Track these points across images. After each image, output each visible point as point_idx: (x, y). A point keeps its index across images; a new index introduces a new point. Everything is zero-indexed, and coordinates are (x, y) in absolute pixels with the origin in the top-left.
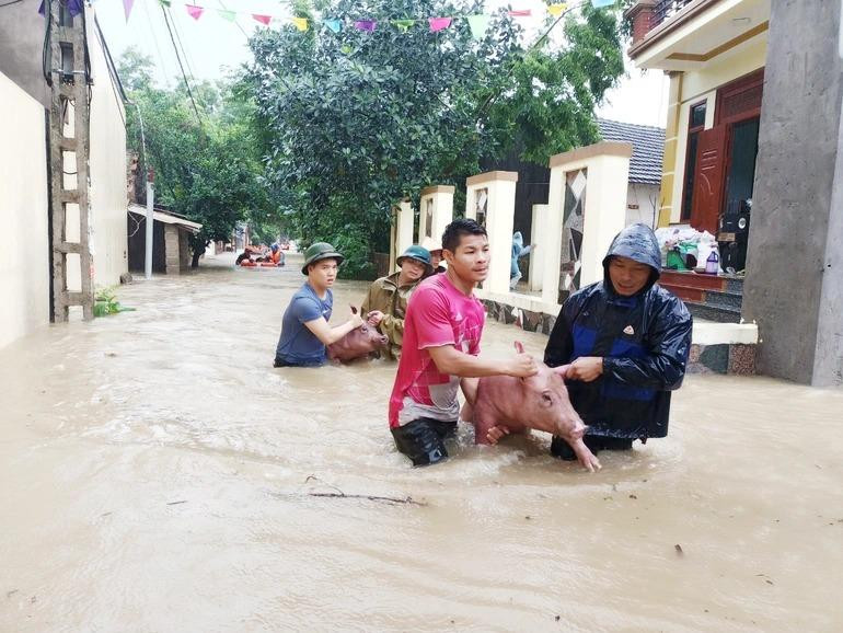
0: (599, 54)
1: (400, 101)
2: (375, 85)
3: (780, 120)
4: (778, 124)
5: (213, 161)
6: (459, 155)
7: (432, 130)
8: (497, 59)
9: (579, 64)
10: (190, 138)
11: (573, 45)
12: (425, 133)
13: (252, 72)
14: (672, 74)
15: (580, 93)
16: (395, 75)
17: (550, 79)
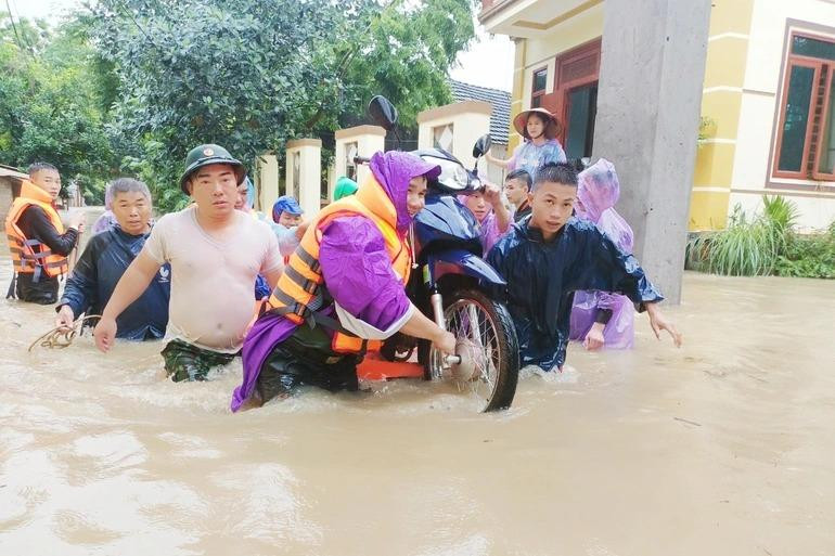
0: (451, 16)
1: (262, 51)
2: (235, 32)
3: (614, 85)
4: (612, 88)
5: (46, 108)
6: (320, 109)
7: (295, 82)
8: (355, 14)
9: (433, 26)
10: (18, 82)
11: (426, 5)
12: (289, 84)
13: (95, 13)
14: (517, 40)
15: (434, 53)
16: (256, 24)
17: (406, 38)
